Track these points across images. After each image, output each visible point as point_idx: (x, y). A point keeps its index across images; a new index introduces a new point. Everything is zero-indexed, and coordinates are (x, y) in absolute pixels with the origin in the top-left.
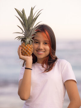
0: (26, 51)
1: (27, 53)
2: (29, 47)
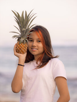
0: (19, 49)
1: (20, 51)
2: (22, 46)
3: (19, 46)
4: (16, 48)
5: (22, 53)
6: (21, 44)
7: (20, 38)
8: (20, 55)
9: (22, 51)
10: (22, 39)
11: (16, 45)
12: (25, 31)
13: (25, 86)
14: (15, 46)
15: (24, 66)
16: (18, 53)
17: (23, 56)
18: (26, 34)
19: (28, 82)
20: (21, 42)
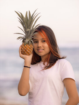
0: (24, 51)
1: (26, 52)
2: (27, 47)
3: (24, 47)
4: (21, 49)
5: (27, 54)
6: (26, 46)
7: (25, 39)
8: (26, 57)
9: (28, 52)
10: (27, 41)
11: (21, 46)
12: (30, 32)
13: (32, 89)
14: (20, 48)
15: (30, 68)
16: (24, 54)
17: (29, 58)
18: (31, 35)
19: (35, 85)
20: (26, 43)
